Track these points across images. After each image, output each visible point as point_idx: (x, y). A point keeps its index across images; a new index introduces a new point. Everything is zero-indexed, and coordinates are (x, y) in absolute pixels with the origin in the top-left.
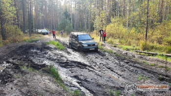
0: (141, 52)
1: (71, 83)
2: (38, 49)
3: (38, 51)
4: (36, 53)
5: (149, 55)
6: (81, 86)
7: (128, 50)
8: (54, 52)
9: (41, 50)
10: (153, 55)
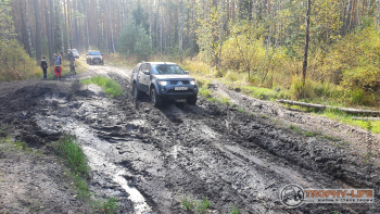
0: (291, 104)
1: (109, 180)
2: (61, 95)
4: (55, 105)
5: (309, 109)
6: (130, 186)
7: (264, 97)
8: (96, 103)
9: (69, 98)
10: (317, 110)
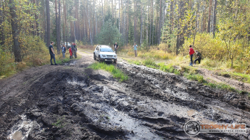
3: (82, 84)
8: (112, 87)
9: (87, 82)
